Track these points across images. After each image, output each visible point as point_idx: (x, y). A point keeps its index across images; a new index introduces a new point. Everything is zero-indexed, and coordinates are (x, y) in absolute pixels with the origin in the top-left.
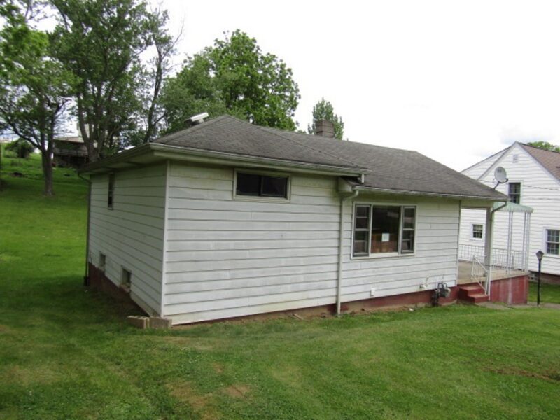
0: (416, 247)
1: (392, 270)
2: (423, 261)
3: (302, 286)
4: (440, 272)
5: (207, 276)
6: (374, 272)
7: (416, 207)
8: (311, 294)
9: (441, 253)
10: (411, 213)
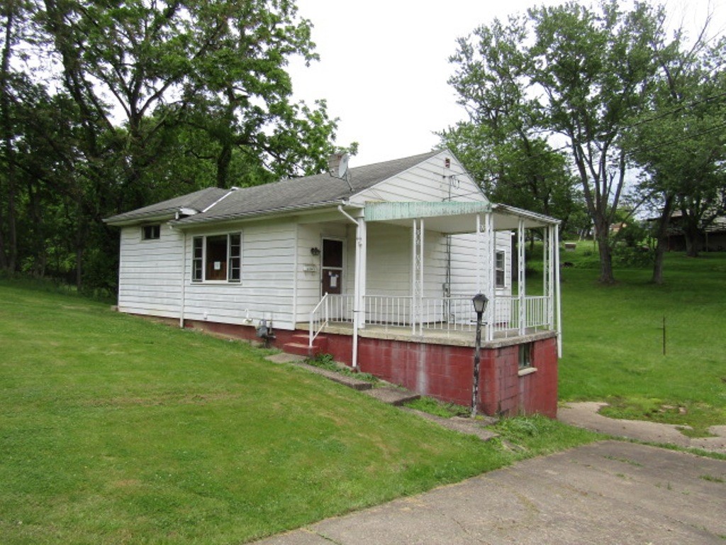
0: (242, 275)
1: (221, 298)
2: (251, 292)
3: (165, 301)
4: (272, 308)
5: (131, 287)
6: (207, 297)
7: (240, 233)
8: (172, 308)
9: (272, 284)
10: (236, 240)
